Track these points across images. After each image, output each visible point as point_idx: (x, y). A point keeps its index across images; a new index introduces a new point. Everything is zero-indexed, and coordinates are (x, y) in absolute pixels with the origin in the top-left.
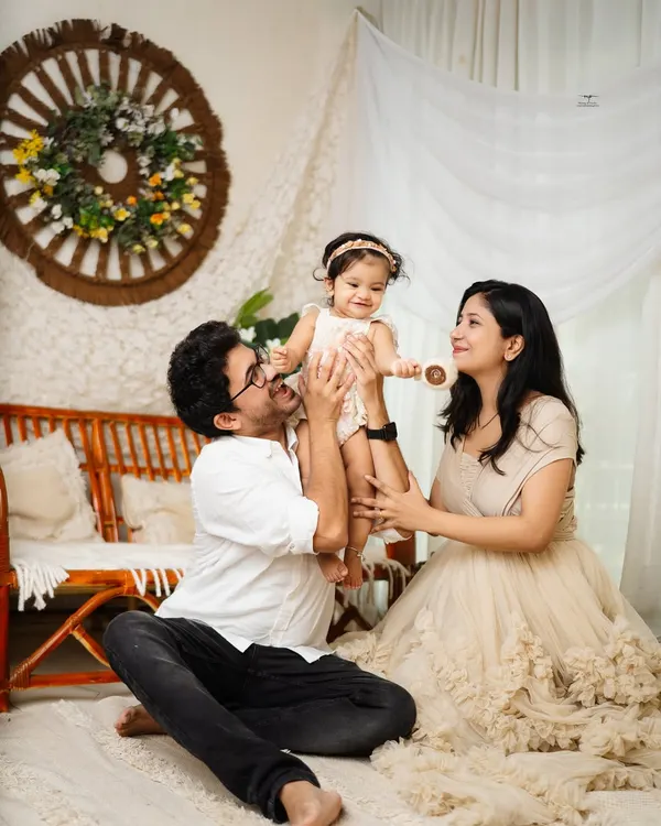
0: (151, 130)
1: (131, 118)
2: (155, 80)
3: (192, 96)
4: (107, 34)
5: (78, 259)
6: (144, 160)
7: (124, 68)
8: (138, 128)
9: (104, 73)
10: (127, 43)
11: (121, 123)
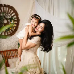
0: (10, 17)
1: (7, 16)
2: (10, 10)
3: (15, 11)
4: (4, 5)
6: (9, 21)
7: (6, 9)
8: (8, 17)
9: (4, 10)
10: (6, 6)
11: (6, 17)
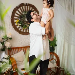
5: (23, 31)
10: (28, 5)
